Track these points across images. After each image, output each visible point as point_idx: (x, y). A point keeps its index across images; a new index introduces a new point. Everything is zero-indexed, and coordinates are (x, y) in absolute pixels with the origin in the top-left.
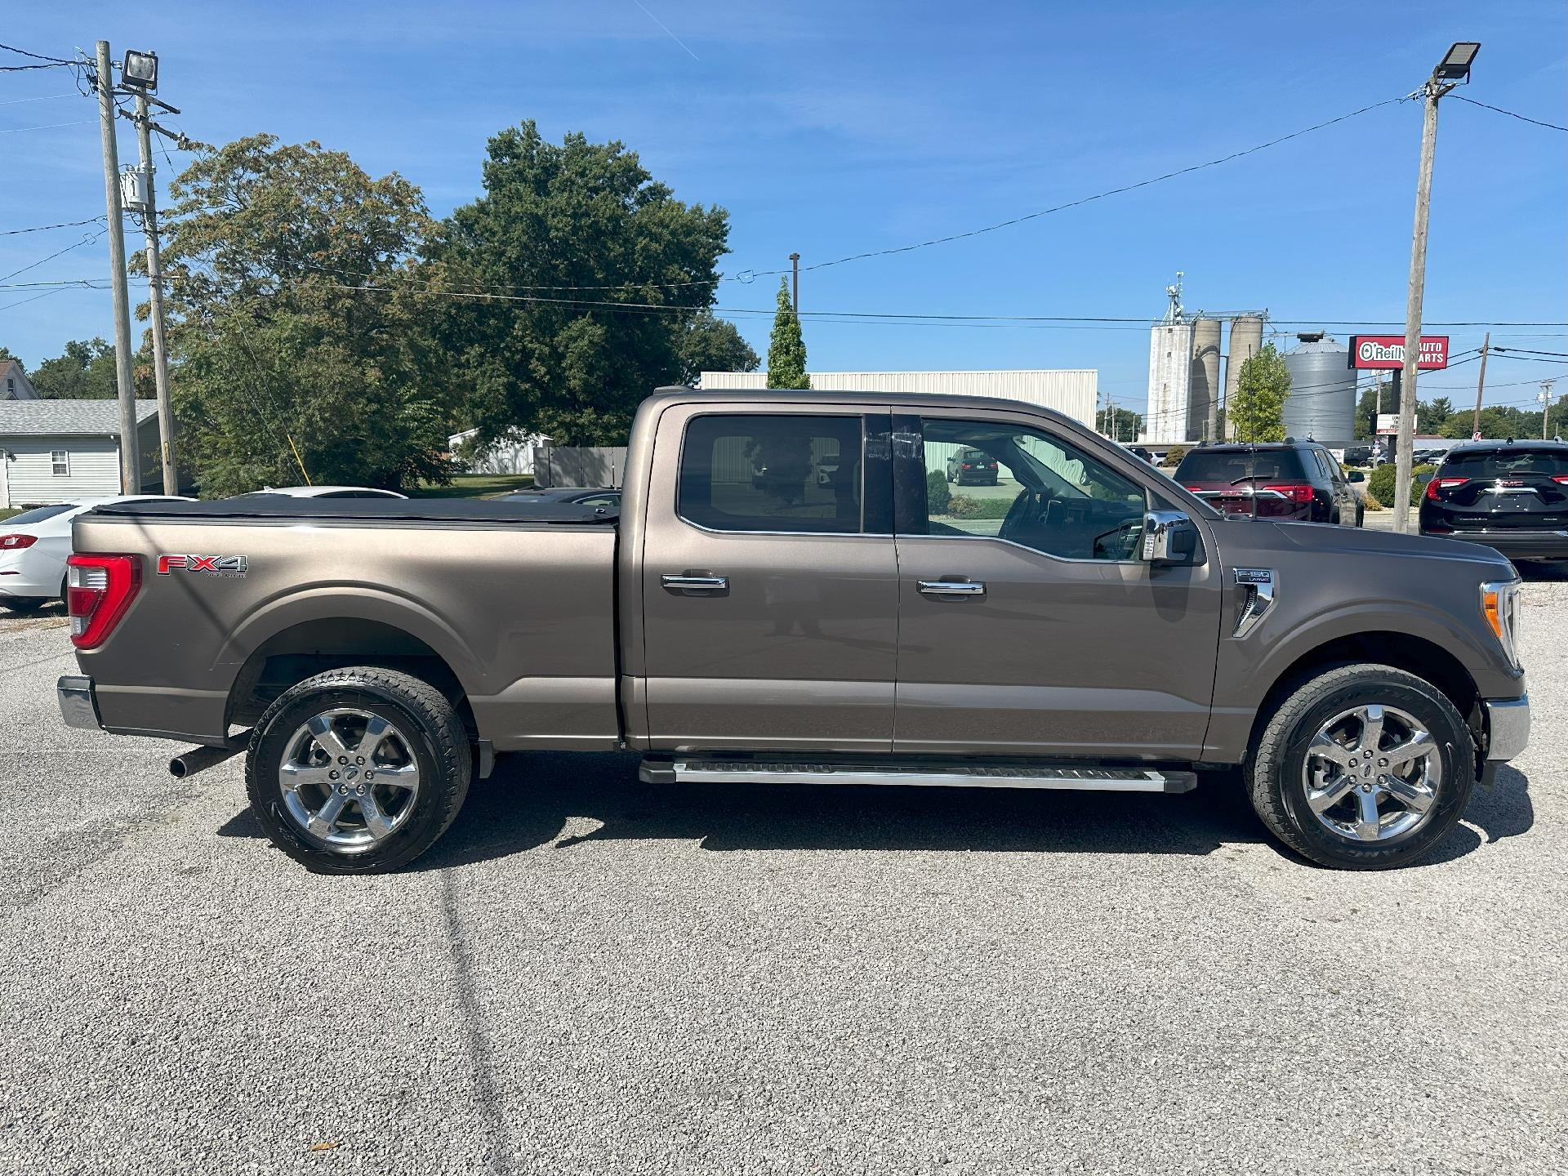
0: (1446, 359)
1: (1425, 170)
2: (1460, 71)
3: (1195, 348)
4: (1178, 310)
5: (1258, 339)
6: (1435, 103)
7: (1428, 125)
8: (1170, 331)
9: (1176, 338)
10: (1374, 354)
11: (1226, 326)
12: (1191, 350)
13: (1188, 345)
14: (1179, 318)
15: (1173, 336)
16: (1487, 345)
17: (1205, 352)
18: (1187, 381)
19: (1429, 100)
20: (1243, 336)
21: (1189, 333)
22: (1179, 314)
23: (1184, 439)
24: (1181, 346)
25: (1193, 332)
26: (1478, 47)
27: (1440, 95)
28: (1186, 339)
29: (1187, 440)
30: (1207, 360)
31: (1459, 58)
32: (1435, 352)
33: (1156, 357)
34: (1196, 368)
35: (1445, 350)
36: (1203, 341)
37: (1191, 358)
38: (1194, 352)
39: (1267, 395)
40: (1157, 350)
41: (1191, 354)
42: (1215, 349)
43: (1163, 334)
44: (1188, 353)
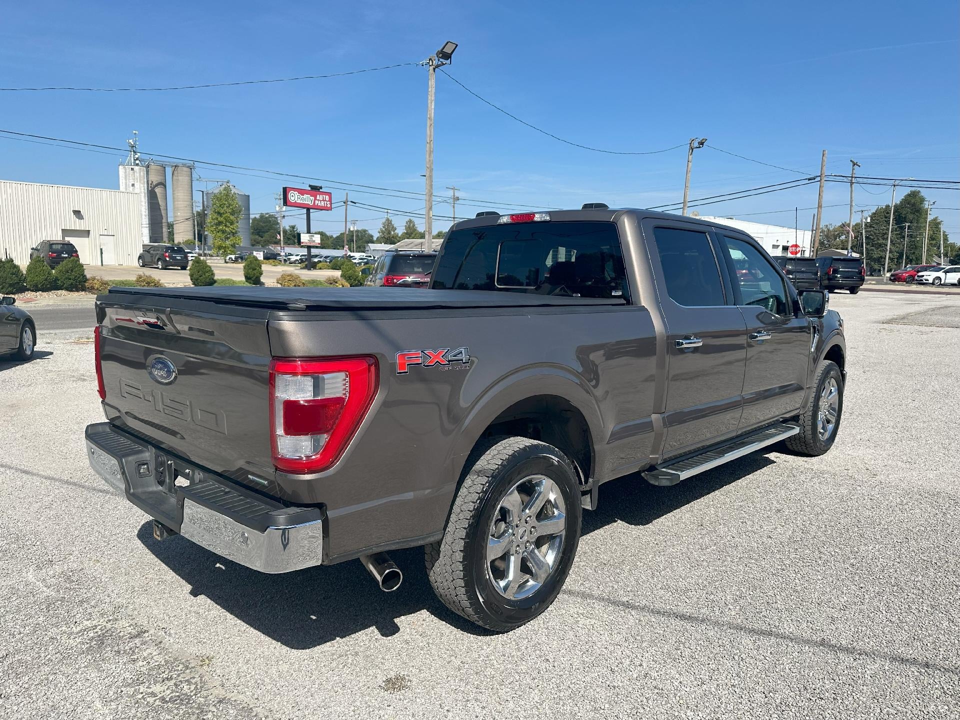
0: (331, 204)
1: (431, 106)
2: (447, 56)
3: (150, 182)
4: (137, 156)
5: (190, 181)
6: (434, 69)
7: (432, 83)
8: (132, 169)
9: (137, 175)
10: (296, 199)
11: (169, 171)
12: (148, 184)
13: (146, 180)
14: (137, 162)
15: (134, 173)
16: (347, 199)
17: (157, 185)
18: (147, 204)
19: (431, 68)
20: (180, 178)
21: (145, 173)
22: (137, 159)
23: (149, 241)
24: (140, 180)
25: (147, 172)
26: (456, 47)
27: (437, 66)
28: (144, 176)
29: (151, 242)
30: (158, 190)
31: (448, 50)
32: (326, 200)
33: (124, 186)
34: (152, 196)
35: (330, 200)
36: (155, 178)
37: (148, 189)
38: (150, 186)
39: (229, 217)
40: (124, 181)
41: (148, 187)
42: (163, 184)
43: (128, 171)
44: (146, 185)
